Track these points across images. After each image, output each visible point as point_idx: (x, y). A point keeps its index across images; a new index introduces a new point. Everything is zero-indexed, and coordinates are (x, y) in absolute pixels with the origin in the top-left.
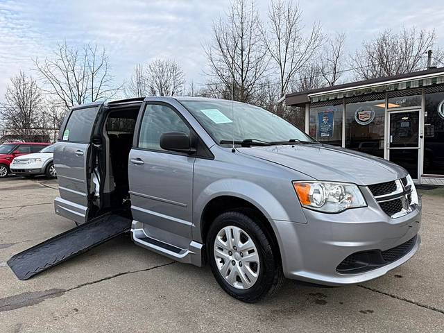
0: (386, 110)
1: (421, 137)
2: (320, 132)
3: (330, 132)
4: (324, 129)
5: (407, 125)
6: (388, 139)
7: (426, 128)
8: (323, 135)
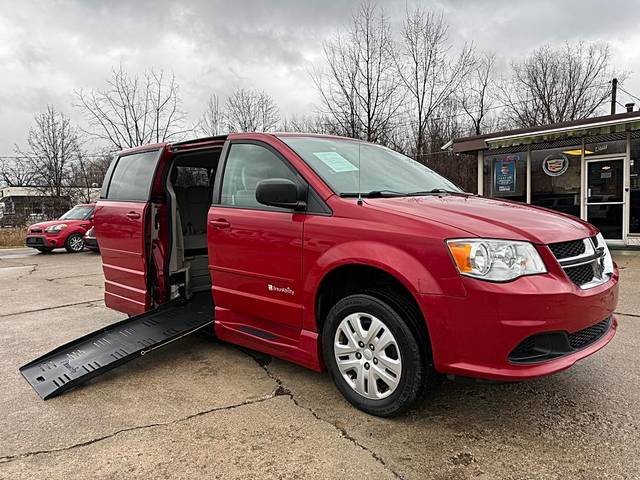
0: (583, 158)
1: (627, 190)
2: (498, 186)
3: (511, 185)
4: (502, 182)
5: (609, 175)
6: (585, 192)
7: (631, 179)
8: (502, 189)
